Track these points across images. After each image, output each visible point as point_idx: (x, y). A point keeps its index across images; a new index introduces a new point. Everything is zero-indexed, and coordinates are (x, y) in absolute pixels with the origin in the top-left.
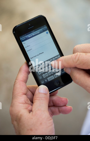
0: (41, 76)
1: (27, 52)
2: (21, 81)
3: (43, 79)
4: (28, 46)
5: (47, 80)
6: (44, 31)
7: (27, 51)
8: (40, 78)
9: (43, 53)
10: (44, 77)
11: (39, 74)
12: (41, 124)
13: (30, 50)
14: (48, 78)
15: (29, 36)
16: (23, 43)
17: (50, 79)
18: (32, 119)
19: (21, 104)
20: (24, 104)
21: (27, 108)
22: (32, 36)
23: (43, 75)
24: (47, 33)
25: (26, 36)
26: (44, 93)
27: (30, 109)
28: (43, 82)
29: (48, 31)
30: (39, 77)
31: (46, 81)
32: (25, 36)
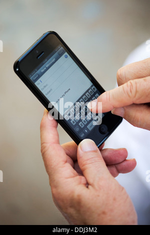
0: (77, 126)
1: (47, 96)
2: (54, 143)
3: (82, 130)
4: (45, 87)
5: (88, 129)
6: (60, 55)
7: (47, 94)
8: (77, 129)
9: (69, 89)
10: (82, 127)
11: (74, 124)
12: (115, 199)
13: (50, 91)
14: (88, 127)
15: (42, 70)
16: (36, 84)
17: (91, 127)
18: (98, 196)
19: (70, 180)
20: (74, 177)
21: (80, 183)
22: (45, 68)
23: (80, 124)
24: (66, 57)
25: (38, 72)
26: (93, 150)
27: (85, 182)
28: (82, 135)
29: (66, 53)
30: (75, 129)
31: (86, 131)
32: (36, 72)
